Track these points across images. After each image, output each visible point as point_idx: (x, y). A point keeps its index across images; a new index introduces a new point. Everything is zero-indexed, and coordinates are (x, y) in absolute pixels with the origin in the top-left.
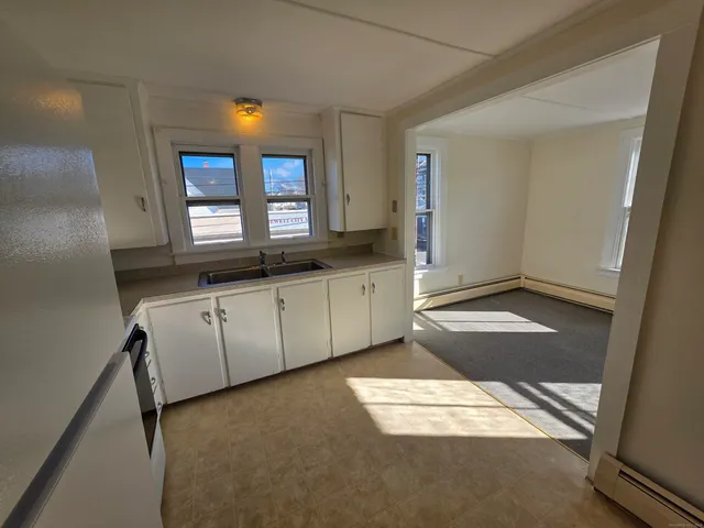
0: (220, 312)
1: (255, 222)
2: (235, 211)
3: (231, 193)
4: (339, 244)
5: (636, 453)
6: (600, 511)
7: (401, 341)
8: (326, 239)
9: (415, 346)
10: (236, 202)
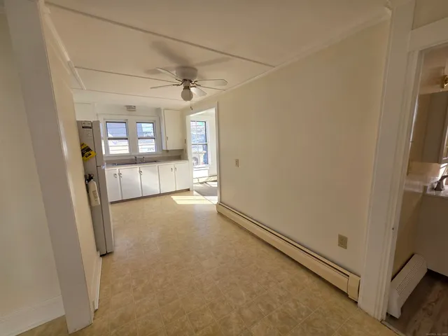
0: (120, 174)
1: (133, 147)
2: (126, 143)
3: (125, 136)
4: (166, 155)
5: (223, 201)
6: (220, 218)
7: (189, 190)
8: (161, 153)
9: (195, 193)
10: (127, 139)
